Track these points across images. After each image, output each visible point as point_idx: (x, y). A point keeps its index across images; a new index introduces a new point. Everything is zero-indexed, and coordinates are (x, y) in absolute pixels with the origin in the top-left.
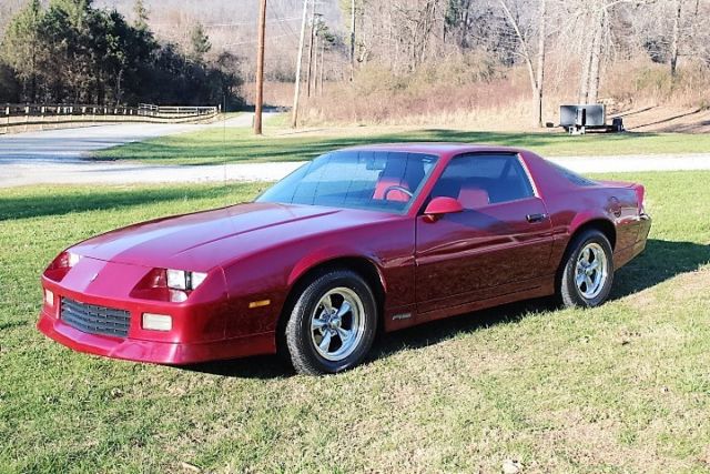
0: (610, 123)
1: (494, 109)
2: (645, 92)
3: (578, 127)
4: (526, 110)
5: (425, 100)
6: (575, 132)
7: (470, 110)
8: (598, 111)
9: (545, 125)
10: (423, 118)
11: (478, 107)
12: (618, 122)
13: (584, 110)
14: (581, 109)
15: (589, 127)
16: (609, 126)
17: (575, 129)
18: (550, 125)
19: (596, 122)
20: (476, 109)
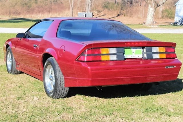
20: (51, 13)
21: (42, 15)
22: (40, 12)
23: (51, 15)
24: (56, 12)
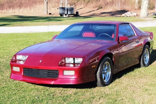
0: (75, 13)
1: (29, 8)
2: (79, 3)
3: (66, 15)
4: (40, 8)
5: (3, 5)
6: (64, 16)
7: (20, 9)
8: (72, 9)
9: (49, 14)
10: (3, 11)
11: (23, 7)
12: (77, 13)
13: (67, 9)
14: (66, 9)
15: (69, 15)
16: (75, 14)
17: (65, 15)
18: (50, 14)
19: (71, 13)
20: (22, 8)
21: (13, 10)
22: (10, 7)
23: (23, 10)
24: (27, 7)
